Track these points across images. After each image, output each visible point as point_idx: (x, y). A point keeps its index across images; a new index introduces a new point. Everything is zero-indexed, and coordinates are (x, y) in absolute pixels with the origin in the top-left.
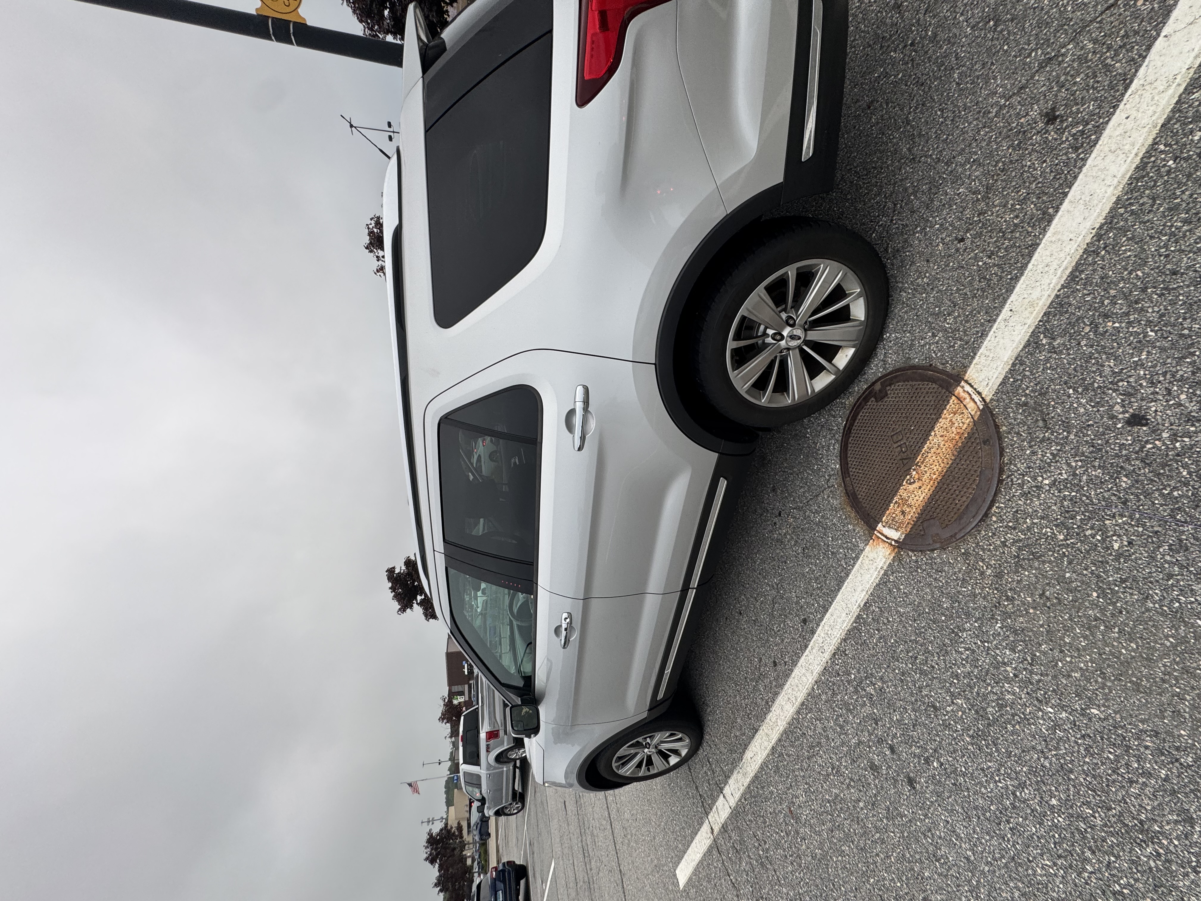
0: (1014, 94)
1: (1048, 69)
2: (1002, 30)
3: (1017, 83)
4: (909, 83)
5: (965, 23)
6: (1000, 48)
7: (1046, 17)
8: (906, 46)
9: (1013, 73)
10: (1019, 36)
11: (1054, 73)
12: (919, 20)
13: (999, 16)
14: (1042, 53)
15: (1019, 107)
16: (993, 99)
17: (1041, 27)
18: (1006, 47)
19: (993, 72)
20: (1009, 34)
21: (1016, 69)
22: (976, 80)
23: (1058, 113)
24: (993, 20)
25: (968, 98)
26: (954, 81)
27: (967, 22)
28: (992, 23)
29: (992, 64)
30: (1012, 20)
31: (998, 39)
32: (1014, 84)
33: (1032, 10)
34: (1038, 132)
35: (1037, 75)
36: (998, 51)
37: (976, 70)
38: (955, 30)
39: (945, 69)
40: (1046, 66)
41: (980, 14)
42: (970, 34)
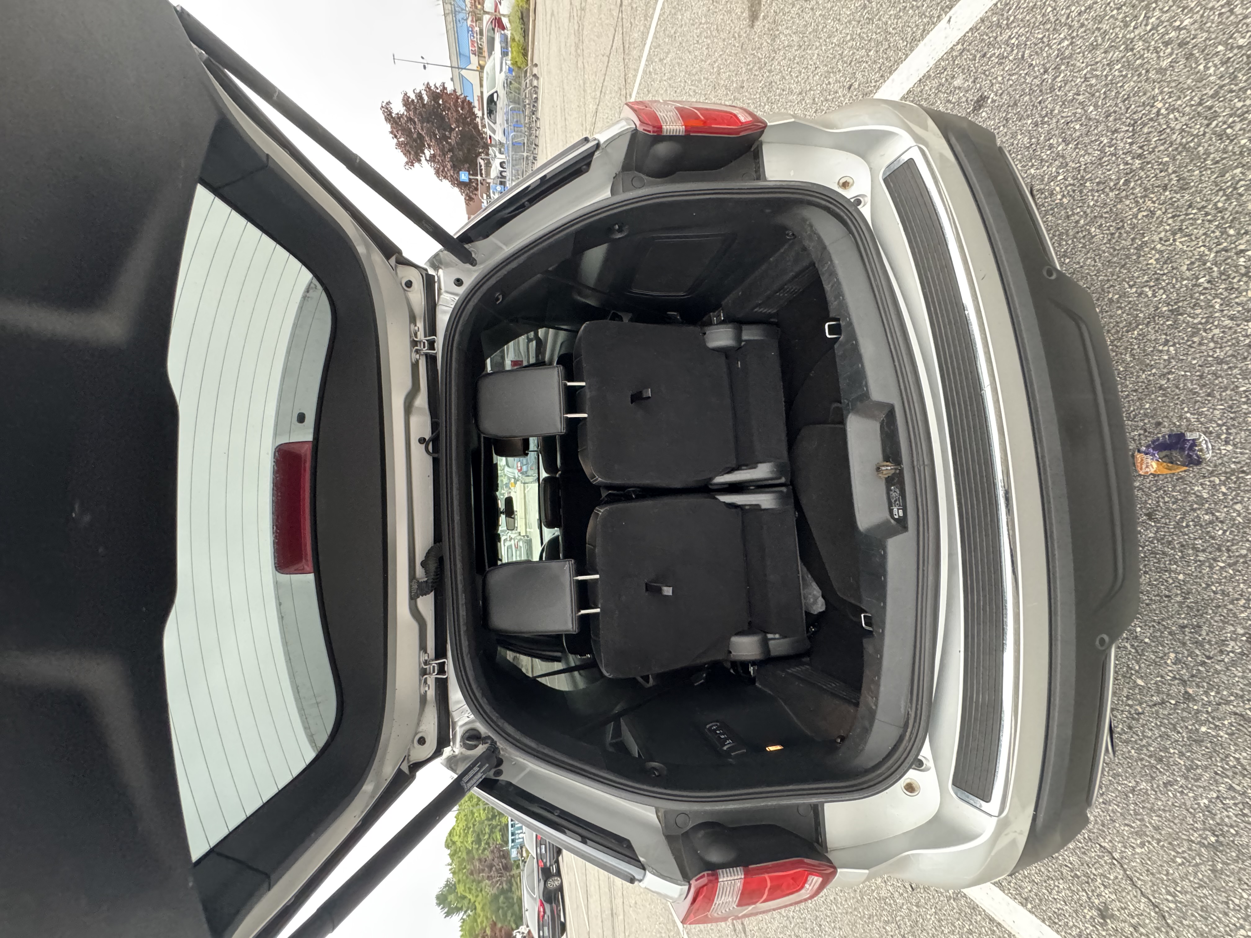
0: (1125, 870)
1: (1153, 914)
2: (1200, 855)
3: (1137, 875)
4: (1130, 702)
5: (1215, 795)
6: (1178, 853)
7: (1215, 918)
8: (1184, 682)
9: (1148, 870)
10: (1192, 879)
11: (1147, 921)
12: (1228, 703)
13: (1221, 852)
14: (1170, 908)
15: (1112, 878)
16: (1119, 842)
17: (1202, 910)
18: (1179, 860)
19: (1149, 842)
20: (1197, 865)
21: (1152, 874)
22: (1139, 817)
23: (1108, 921)
24: (1217, 841)
25: (1118, 806)
26: (1137, 783)
27: (1218, 797)
28: (1213, 839)
29: (1159, 841)
30: (1214, 871)
31: (1190, 849)
32: (1136, 871)
33: (1225, 900)
34: (1089, 899)
35: (1146, 900)
36: (1174, 850)
37: (1151, 817)
38: (1206, 776)
39: (1152, 766)
40: (1156, 913)
41: (1226, 820)
42: (1198, 804)
